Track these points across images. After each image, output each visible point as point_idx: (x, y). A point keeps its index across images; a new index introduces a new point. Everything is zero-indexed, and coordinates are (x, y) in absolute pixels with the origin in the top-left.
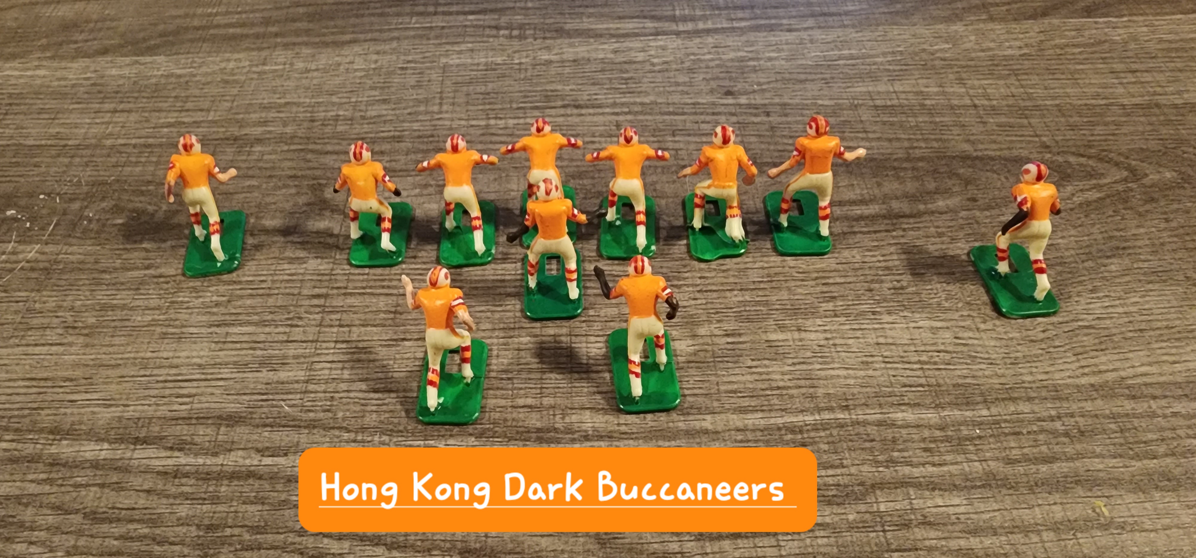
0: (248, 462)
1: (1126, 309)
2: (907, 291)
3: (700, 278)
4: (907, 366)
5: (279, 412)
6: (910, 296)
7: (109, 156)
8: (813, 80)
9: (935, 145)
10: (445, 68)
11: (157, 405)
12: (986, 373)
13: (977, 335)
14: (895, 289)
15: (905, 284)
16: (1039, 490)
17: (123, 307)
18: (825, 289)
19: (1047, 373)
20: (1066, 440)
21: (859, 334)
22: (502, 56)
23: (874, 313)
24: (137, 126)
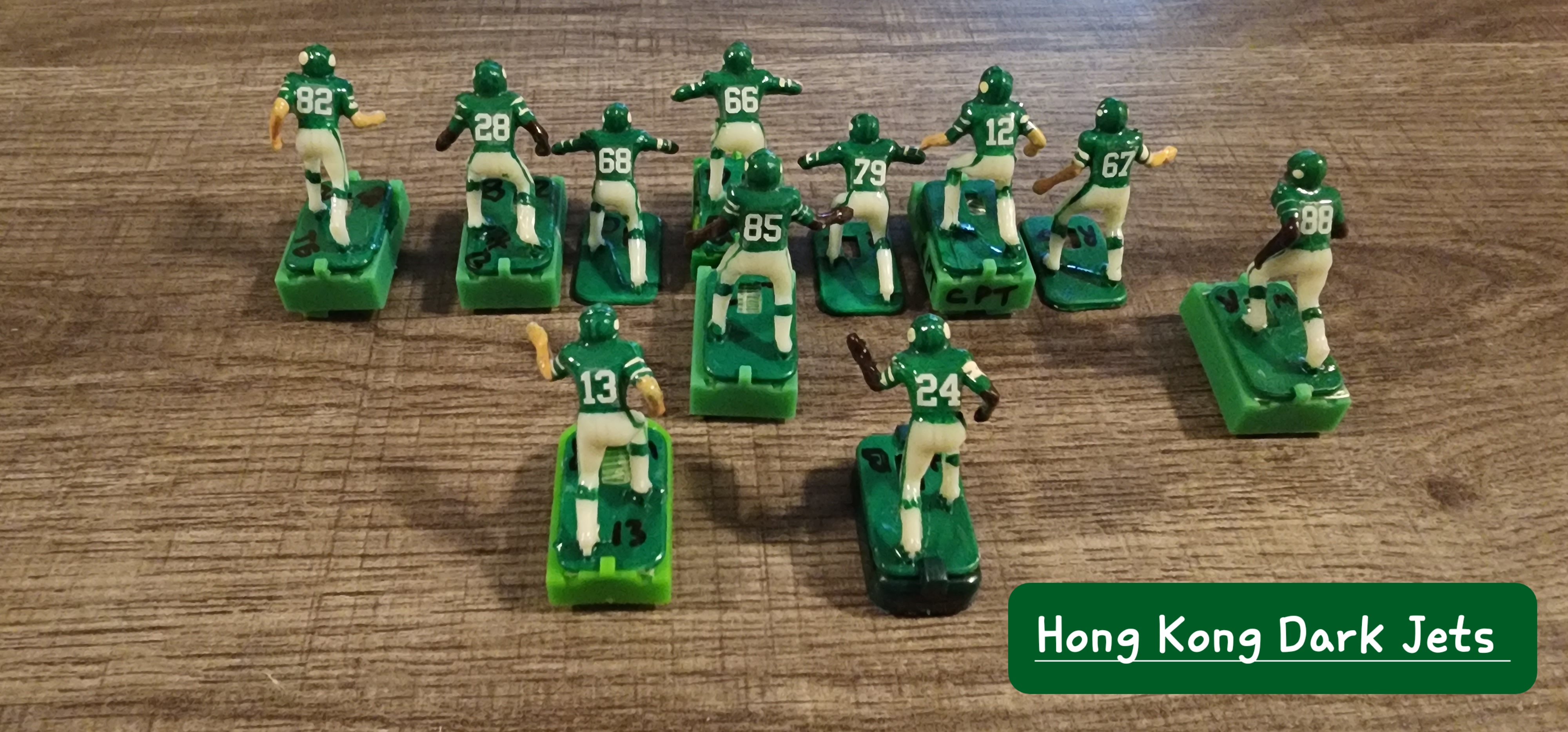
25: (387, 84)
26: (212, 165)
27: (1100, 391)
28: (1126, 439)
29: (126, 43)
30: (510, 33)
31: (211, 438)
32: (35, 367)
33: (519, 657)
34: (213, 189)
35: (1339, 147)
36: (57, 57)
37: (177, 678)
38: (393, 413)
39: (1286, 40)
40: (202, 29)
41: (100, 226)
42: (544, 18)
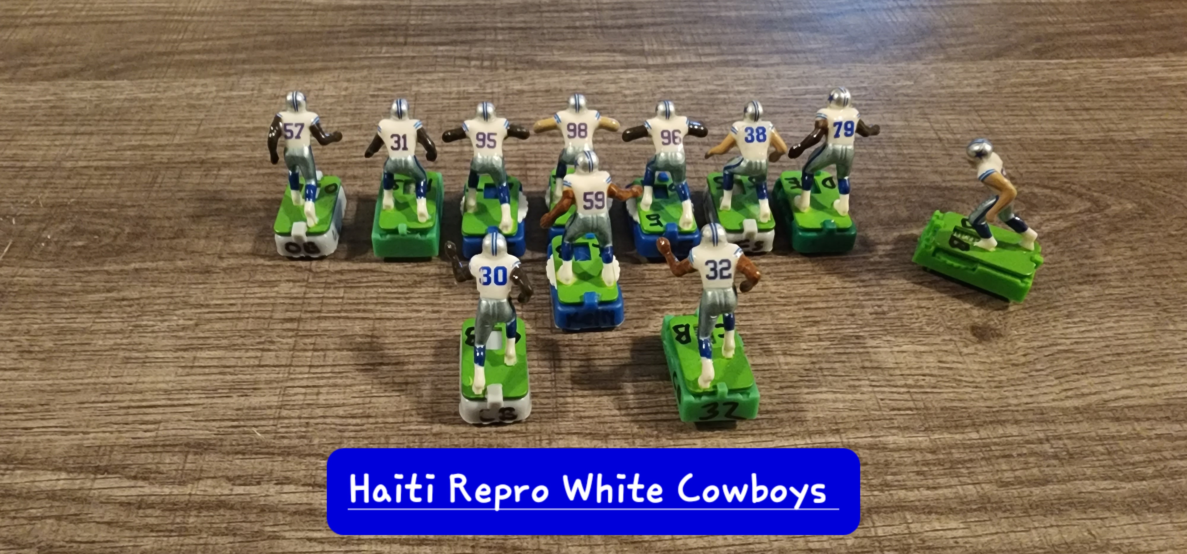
0: (218, 491)
1: (1102, 334)
2: (888, 316)
3: (683, 302)
4: (894, 390)
5: (251, 440)
6: (891, 321)
7: (69, 177)
8: (783, 113)
9: (906, 176)
10: (416, 96)
11: (120, 432)
12: (973, 396)
13: (961, 359)
14: (876, 313)
15: (885, 309)
16: (1034, 513)
17: (84, 331)
18: (808, 314)
19: (1031, 396)
20: (1055, 462)
21: (844, 358)
22: (474, 85)
23: (858, 337)
24: (99, 148)
25: (323, 89)
26: (214, 140)
27: (768, 273)
28: (783, 301)
29: (157, 66)
30: (401, 57)
31: (218, 299)
32: (109, 259)
33: (404, 422)
34: (213, 154)
35: (936, 126)
36: (114, 75)
37: (201, 432)
38: (327, 285)
39: (908, 59)
40: (205, 57)
41: (145, 177)
42: (422, 48)
